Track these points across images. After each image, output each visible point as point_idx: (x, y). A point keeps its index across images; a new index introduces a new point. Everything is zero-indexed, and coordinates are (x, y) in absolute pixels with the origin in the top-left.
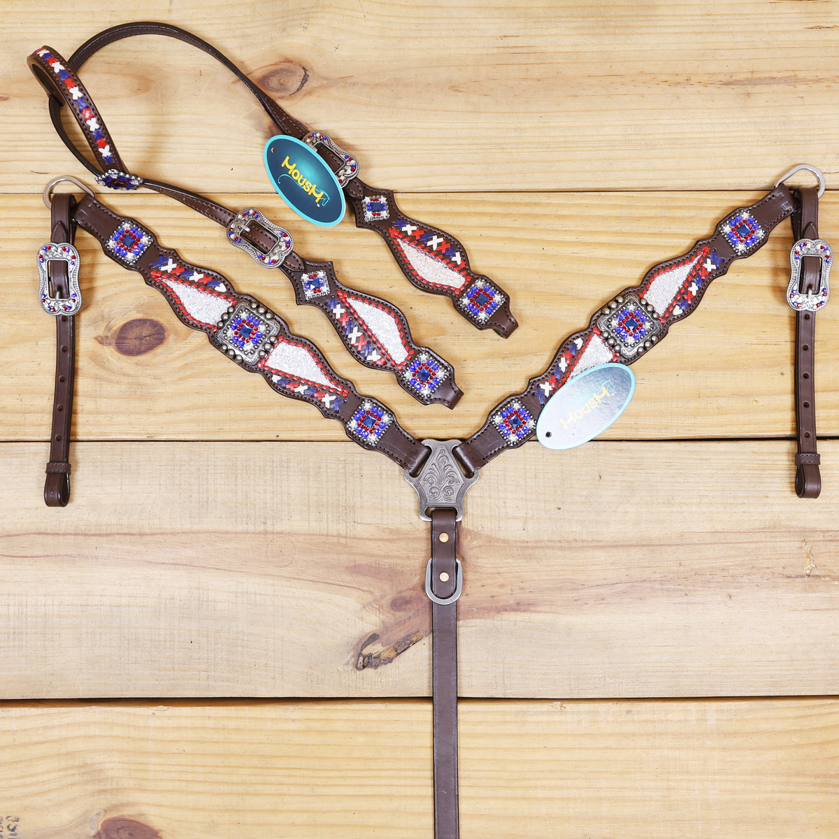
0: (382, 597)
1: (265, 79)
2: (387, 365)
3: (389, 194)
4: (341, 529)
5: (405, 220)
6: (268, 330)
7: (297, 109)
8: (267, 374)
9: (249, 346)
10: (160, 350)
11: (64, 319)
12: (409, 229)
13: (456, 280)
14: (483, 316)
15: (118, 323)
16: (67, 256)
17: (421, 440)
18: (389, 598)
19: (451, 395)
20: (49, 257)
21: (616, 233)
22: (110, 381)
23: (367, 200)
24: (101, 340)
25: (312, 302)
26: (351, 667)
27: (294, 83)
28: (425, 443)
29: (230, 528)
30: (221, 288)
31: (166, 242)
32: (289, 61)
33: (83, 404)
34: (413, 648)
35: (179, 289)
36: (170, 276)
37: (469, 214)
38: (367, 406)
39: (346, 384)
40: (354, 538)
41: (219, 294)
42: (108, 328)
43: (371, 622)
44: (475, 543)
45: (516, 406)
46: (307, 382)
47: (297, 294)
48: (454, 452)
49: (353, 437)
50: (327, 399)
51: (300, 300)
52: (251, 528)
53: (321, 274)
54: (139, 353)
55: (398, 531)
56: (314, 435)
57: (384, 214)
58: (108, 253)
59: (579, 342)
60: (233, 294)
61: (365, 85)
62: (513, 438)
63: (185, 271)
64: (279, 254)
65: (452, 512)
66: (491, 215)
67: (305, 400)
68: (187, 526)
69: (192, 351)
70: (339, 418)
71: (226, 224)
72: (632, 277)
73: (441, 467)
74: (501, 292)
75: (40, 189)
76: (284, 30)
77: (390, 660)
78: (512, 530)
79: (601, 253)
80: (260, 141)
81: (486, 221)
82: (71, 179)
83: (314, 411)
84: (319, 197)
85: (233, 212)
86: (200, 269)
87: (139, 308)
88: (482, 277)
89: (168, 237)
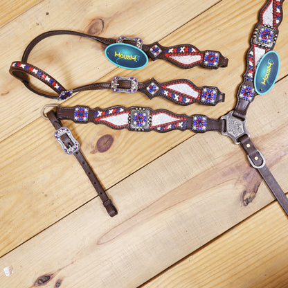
0: (239, 177)
1: (89, 31)
2: (194, 101)
3: (157, 43)
4: (211, 164)
5: (168, 49)
6: (147, 114)
7: (107, 35)
8: (155, 129)
9: (144, 124)
10: (114, 143)
11: (77, 153)
12: (171, 51)
13: (198, 58)
14: (215, 64)
15: (95, 143)
16: (65, 131)
17: (220, 118)
18: (241, 176)
19: (221, 97)
20: (59, 135)
21: (240, 9)
22: (104, 164)
23: (151, 49)
24: (93, 152)
25: (155, 96)
26: (243, 207)
27: (100, 26)
28: (222, 118)
29: (175, 187)
30: (122, 110)
31: (93, 107)
32: (93, 20)
33: (101, 177)
34: (260, 188)
35: (108, 119)
36: (102, 117)
37: (187, 33)
38: (195, 118)
39: (183, 116)
40: (218, 164)
41: (122, 112)
42: (93, 147)
43: (241, 188)
44: (258, 141)
45: (245, 87)
46: (170, 123)
47: (149, 96)
48: (233, 115)
49: (196, 132)
50: (180, 125)
51: (150, 97)
52: (182, 183)
53: (153, 84)
54: (108, 149)
55: (231, 153)
56: (183, 140)
57: (160, 51)
58: (76, 122)
59: (251, 53)
60: (127, 110)
61: (124, 12)
62: (250, 98)
63: (106, 112)
64: (135, 86)
65: (245, 136)
66: (194, 29)
67: (173, 129)
68: (161, 195)
69: (125, 137)
70: (188, 129)
71: (109, 88)
72: (254, 20)
73: (232, 123)
74: (216, 52)
75: (39, 115)
76: (85, 10)
77: (255, 196)
78: (268, 129)
79: (239, 18)
80: (102, 53)
81: (194, 32)
82: (48, 105)
83: (178, 131)
84: (135, 58)
85: (109, 82)
86: (110, 108)
87: (98, 134)
88: (206, 51)
89: (92, 104)
